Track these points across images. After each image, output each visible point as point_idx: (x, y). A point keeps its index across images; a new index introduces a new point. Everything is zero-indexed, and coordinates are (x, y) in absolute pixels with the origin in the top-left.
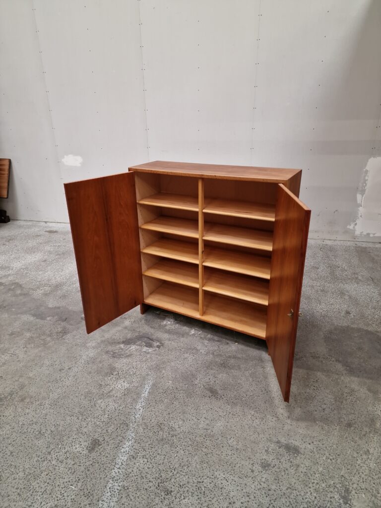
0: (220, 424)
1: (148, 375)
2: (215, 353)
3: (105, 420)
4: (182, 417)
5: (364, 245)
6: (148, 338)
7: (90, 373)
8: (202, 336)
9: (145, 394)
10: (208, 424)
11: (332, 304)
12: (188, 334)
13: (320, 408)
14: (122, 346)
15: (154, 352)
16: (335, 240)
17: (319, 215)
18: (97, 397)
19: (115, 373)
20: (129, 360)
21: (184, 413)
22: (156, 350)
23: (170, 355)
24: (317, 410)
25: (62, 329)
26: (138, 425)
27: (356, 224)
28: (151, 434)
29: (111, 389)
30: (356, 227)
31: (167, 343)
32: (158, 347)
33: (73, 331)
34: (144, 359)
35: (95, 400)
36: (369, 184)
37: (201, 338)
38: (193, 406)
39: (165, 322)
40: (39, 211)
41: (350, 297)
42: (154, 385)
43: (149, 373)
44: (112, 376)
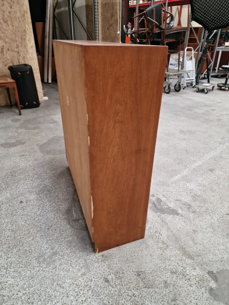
1: (172, 183)
6: (155, 206)
14: (180, 211)
15: (159, 194)
22: (156, 195)
32: (153, 196)
34: (169, 193)
42: (172, 177)
43: (170, 184)
44: (196, 193)
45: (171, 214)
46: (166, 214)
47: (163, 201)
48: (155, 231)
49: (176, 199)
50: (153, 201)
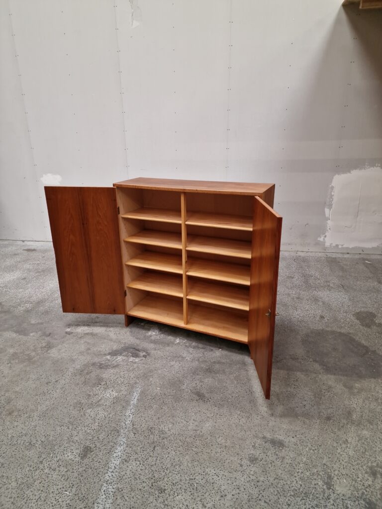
0: (208, 425)
1: (136, 383)
2: (201, 360)
3: (95, 428)
4: (171, 420)
5: (334, 256)
6: (134, 349)
7: (78, 384)
8: (187, 344)
9: (134, 401)
10: (197, 425)
11: (307, 310)
12: (173, 343)
13: (301, 405)
14: (109, 357)
15: (140, 362)
16: (307, 252)
17: (291, 229)
18: (86, 406)
19: (102, 383)
20: (117, 370)
21: (173, 417)
22: (142, 360)
23: (156, 364)
24: (298, 406)
25: (46, 344)
26: (128, 431)
27: (325, 236)
28: (142, 438)
29: (100, 398)
30: (326, 239)
31: (153, 352)
32: (145, 356)
33: (58, 345)
34: (131, 369)
35: (84, 409)
36: (335, 199)
37: (186, 346)
38: (182, 409)
39: (150, 333)
40: (16, 230)
41: (324, 303)
42: (142, 392)
43: (137, 381)
44: (100, 386)
46: (120, 348)
47: (131, 357)
49: (119, 366)
50: (140, 352)
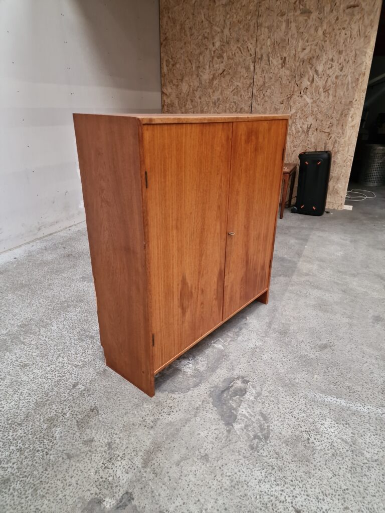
1: (305, 397)
6: (223, 392)
14: (237, 426)
15: (258, 388)
19: (305, 436)
22: (252, 385)
29: (339, 441)
31: (237, 372)
32: (246, 382)
34: (273, 399)
42: (323, 392)
43: (301, 395)
44: (312, 440)
45: (222, 416)
46: (216, 409)
47: (244, 397)
48: (171, 405)
49: (264, 413)
50: (232, 386)
